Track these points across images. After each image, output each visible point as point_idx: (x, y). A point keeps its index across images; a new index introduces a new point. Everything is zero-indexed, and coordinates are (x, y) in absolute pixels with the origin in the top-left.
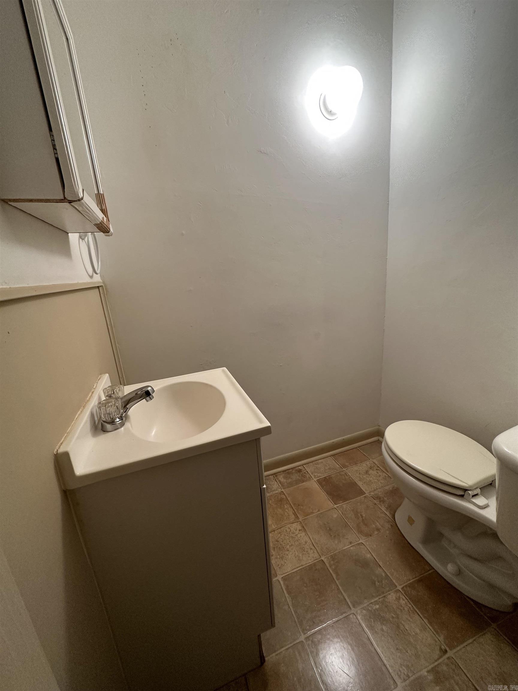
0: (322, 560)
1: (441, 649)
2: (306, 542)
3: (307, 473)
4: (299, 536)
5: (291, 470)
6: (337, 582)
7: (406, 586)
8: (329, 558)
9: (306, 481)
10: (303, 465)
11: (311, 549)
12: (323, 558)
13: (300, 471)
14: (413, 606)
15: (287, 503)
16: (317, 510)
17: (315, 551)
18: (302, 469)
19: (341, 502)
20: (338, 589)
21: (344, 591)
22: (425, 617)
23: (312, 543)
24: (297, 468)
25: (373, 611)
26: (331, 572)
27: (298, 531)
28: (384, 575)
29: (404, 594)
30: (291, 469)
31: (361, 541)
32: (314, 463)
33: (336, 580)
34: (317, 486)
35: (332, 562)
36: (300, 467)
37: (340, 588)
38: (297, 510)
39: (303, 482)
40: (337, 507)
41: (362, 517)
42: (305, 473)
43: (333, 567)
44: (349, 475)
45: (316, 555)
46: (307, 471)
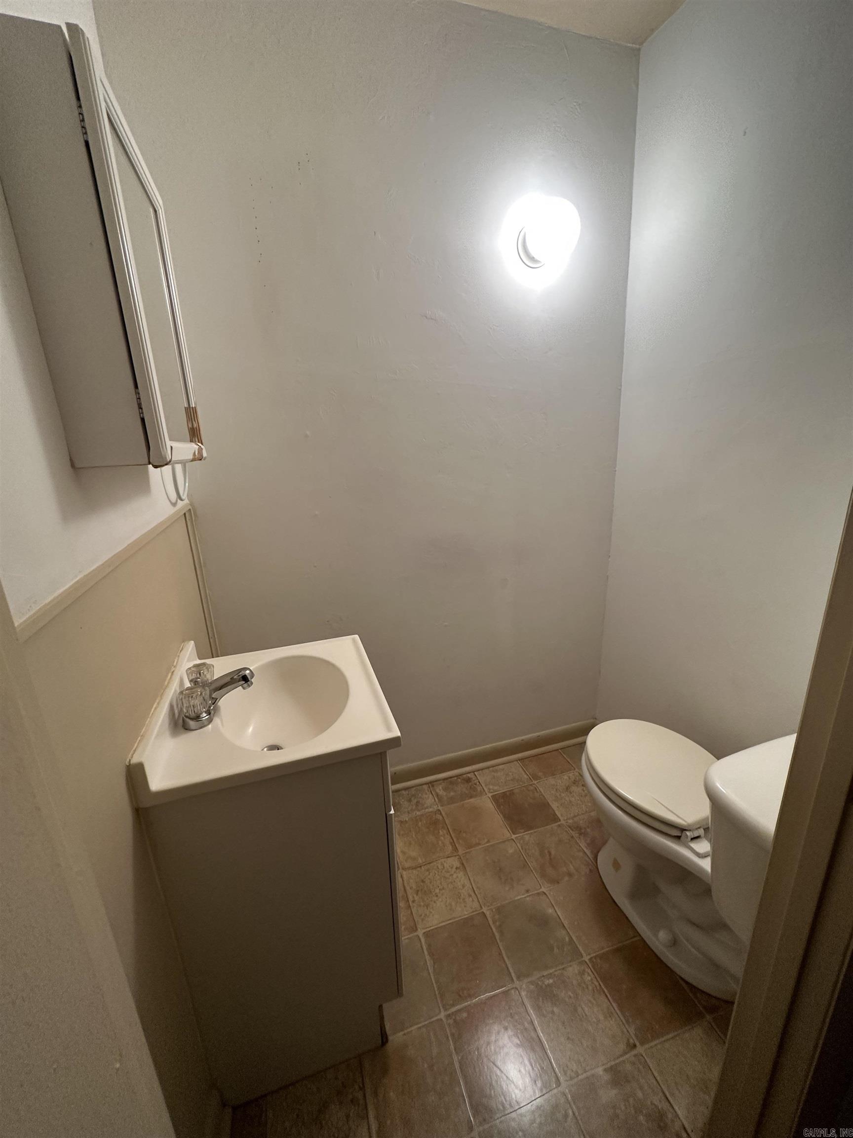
0: (483, 912)
1: (628, 1044)
2: (464, 886)
3: (478, 783)
4: (455, 876)
5: (456, 778)
6: (500, 944)
7: (595, 957)
8: (494, 910)
9: (476, 796)
10: (474, 772)
11: (470, 896)
12: (485, 910)
13: (468, 780)
14: (602, 985)
15: (443, 828)
16: (486, 840)
17: (476, 900)
18: (472, 778)
19: (523, 831)
20: (500, 954)
21: (508, 957)
22: (614, 1000)
23: (473, 888)
24: (465, 776)
25: (544, 986)
26: (494, 929)
27: (454, 869)
28: (567, 939)
29: (591, 968)
30: (457, 776)
31: (543, 889)
32: (491, 769)
33: (498, 941)
34: (491, 805)
35: (497, 917)
36: (469, 775)
37: (503, 952)
38: (458, 839)
39: (471, 797)
40: (516, 838)
41: (550, 854)
42: (476, 784)
43: (498, 923)
44: (541, 792)
45: (476, 905)
46: (479, 782)
